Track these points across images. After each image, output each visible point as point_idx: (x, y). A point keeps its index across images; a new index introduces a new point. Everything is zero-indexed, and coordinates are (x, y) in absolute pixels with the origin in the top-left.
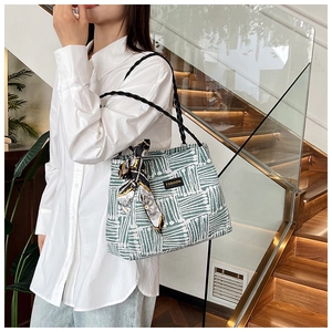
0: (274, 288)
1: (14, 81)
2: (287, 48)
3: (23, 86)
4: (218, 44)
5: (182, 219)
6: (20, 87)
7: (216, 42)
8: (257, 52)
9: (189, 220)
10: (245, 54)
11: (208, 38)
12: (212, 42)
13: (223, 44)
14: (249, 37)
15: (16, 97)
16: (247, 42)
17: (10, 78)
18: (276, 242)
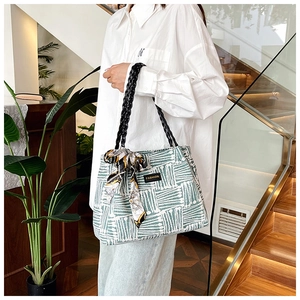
0: (273, 221)
1: (43, 53)
2: (285, 25)
3: (52, 59)
4: (224, 18)
5: (157, 210)
6: (48, 59)
7: (222, 17)
8: (258, 26)
9: (164, 211)
10: (248, 28)
11: (215, 14)
12: (218, 17)
13: (228, 19)
14: (251, 12)
16: (249, 17)
17: (40, 50)
18: (271, 190)
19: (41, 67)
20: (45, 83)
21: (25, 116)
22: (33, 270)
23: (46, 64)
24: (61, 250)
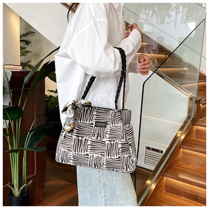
1: (24, 38)
3: (30, 42)
4: (151, 17)
6: (27, 43)
7: (150, 16)
8: (176, 23)
10: (168, 24)
11: (145, 13)
12: (147, 16)
13: (155, 18)
14: (171, 13)
15: (25, 48)
16: (169, 16)
17: (21, 36)
19: (22, 48)
20: (25, 59)
21: (9, 79)
22: (13, 186)
23: (26, 46)
24: (34, 173)
